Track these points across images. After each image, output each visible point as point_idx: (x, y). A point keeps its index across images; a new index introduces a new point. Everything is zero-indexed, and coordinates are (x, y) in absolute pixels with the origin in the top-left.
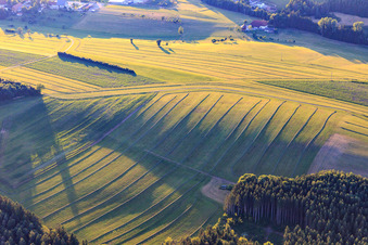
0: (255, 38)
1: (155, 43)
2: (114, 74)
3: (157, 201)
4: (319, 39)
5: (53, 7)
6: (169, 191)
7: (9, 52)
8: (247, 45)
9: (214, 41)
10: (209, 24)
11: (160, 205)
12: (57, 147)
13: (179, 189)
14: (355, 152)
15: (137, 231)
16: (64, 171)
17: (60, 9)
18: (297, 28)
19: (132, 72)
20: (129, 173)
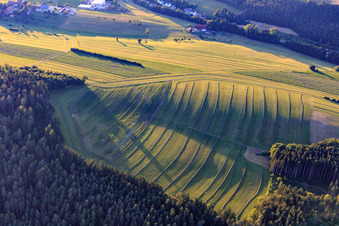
0: (202, 38)
1: (136, 41)
2: (127, 66)
3: (220, 168)
4: (246, 40)
5: (38, 10)
6: (223, 159)
7: (31, 48)
8: (200, 43)
9: (176, 40)
10: (164, 26)
11: (224, 170)
12: (123, 127)
13: (229, 156)
14: (333, 124)
15: (221, 192)
16: (141, 146)
17: (45, 12)
18: (227, 31)
19: (140, 65)
20: (188, 146)
